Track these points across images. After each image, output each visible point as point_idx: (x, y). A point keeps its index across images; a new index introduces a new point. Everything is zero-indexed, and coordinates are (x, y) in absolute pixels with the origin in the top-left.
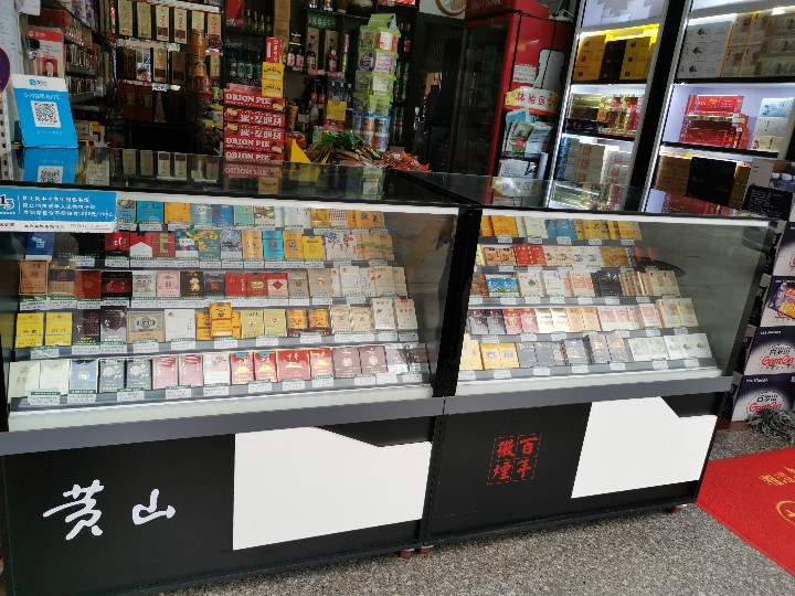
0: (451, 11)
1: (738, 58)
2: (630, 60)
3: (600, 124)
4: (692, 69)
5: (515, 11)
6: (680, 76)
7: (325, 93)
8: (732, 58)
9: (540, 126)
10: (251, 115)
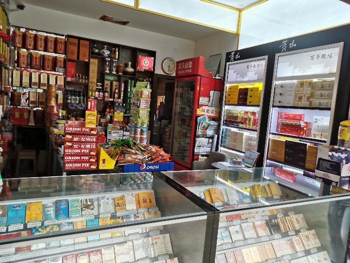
0: (168, 73)
1: (300, 98)
2: (251, 96)
3: (240, 122)
4: (280, 102)
5: (198, 75)
6: (275, 104)
7: (113, 108)
8: (297, 98)
9: (213, 123)
10: (79, 138)
